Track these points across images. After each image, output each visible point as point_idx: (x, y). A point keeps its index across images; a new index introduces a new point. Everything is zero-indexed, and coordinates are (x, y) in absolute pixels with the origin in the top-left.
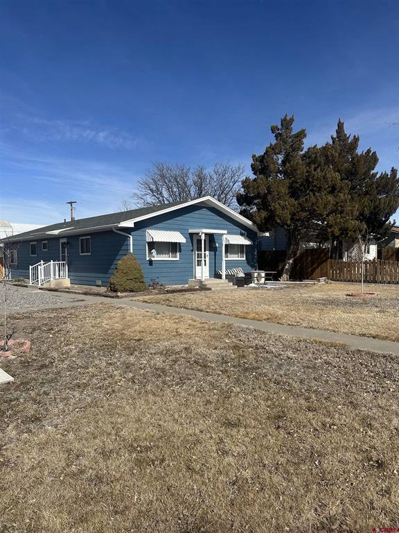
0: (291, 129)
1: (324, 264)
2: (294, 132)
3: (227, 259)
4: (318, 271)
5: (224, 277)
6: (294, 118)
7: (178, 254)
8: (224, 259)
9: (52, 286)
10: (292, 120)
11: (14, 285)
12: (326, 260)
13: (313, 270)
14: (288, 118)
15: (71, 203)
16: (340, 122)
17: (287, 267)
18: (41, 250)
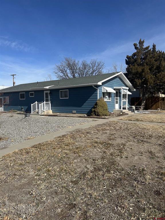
0: (143, 45)
1: (157, 103)
2: (144, 47)
3: (123, 101)
4: (155, 106)
5: (127, 109)
6: (144, 41)
7: (111, 98)
8: (122, 101)
9: (45, 114)
10: (143, 42)
11: (17, 114)
12: (159, 101)
13: (152, 106)
14: (142, 41)
15: (13, 75)
16: (154, 45)
17: (143, 104)
18: (29, 96)
